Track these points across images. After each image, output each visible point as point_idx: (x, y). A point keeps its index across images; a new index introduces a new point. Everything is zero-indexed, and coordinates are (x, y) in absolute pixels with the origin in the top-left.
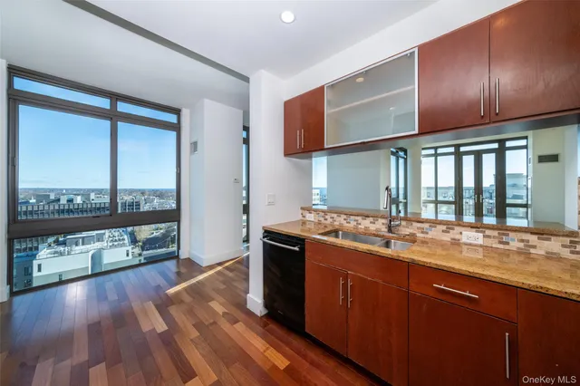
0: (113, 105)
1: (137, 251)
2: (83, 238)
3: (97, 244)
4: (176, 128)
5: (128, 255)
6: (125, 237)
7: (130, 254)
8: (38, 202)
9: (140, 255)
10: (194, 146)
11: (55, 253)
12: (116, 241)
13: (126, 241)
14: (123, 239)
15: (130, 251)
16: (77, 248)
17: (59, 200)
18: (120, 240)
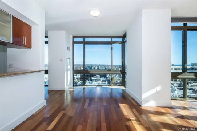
2: (95, 79)
3: (99, 82)
6: (106, 81)
8: (88, 68)
11: (89, 83)
12: (103, 82)
13: (106, 83)
14: (106, 82)
16: (94, 82)
18: (105, 82)
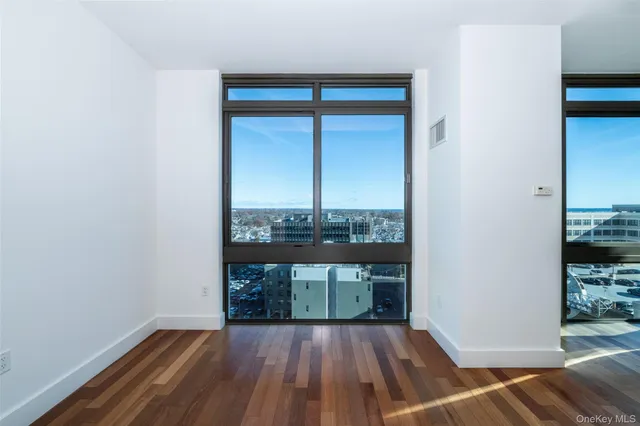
0: (317, 95)
1: (366, 274)
4: (405, 109)
5: (357, 277)
7: (360, 277)
8: (295, 219)
9: (369, 279)
10: (439, 129)
15: (360, 274)
17: (306, 219)
